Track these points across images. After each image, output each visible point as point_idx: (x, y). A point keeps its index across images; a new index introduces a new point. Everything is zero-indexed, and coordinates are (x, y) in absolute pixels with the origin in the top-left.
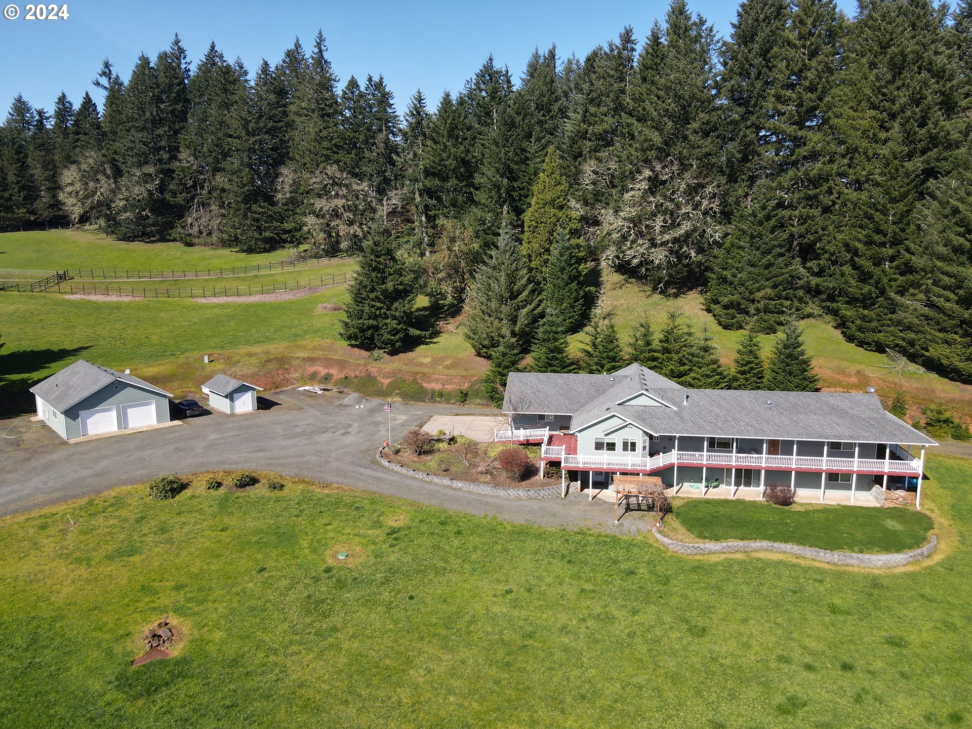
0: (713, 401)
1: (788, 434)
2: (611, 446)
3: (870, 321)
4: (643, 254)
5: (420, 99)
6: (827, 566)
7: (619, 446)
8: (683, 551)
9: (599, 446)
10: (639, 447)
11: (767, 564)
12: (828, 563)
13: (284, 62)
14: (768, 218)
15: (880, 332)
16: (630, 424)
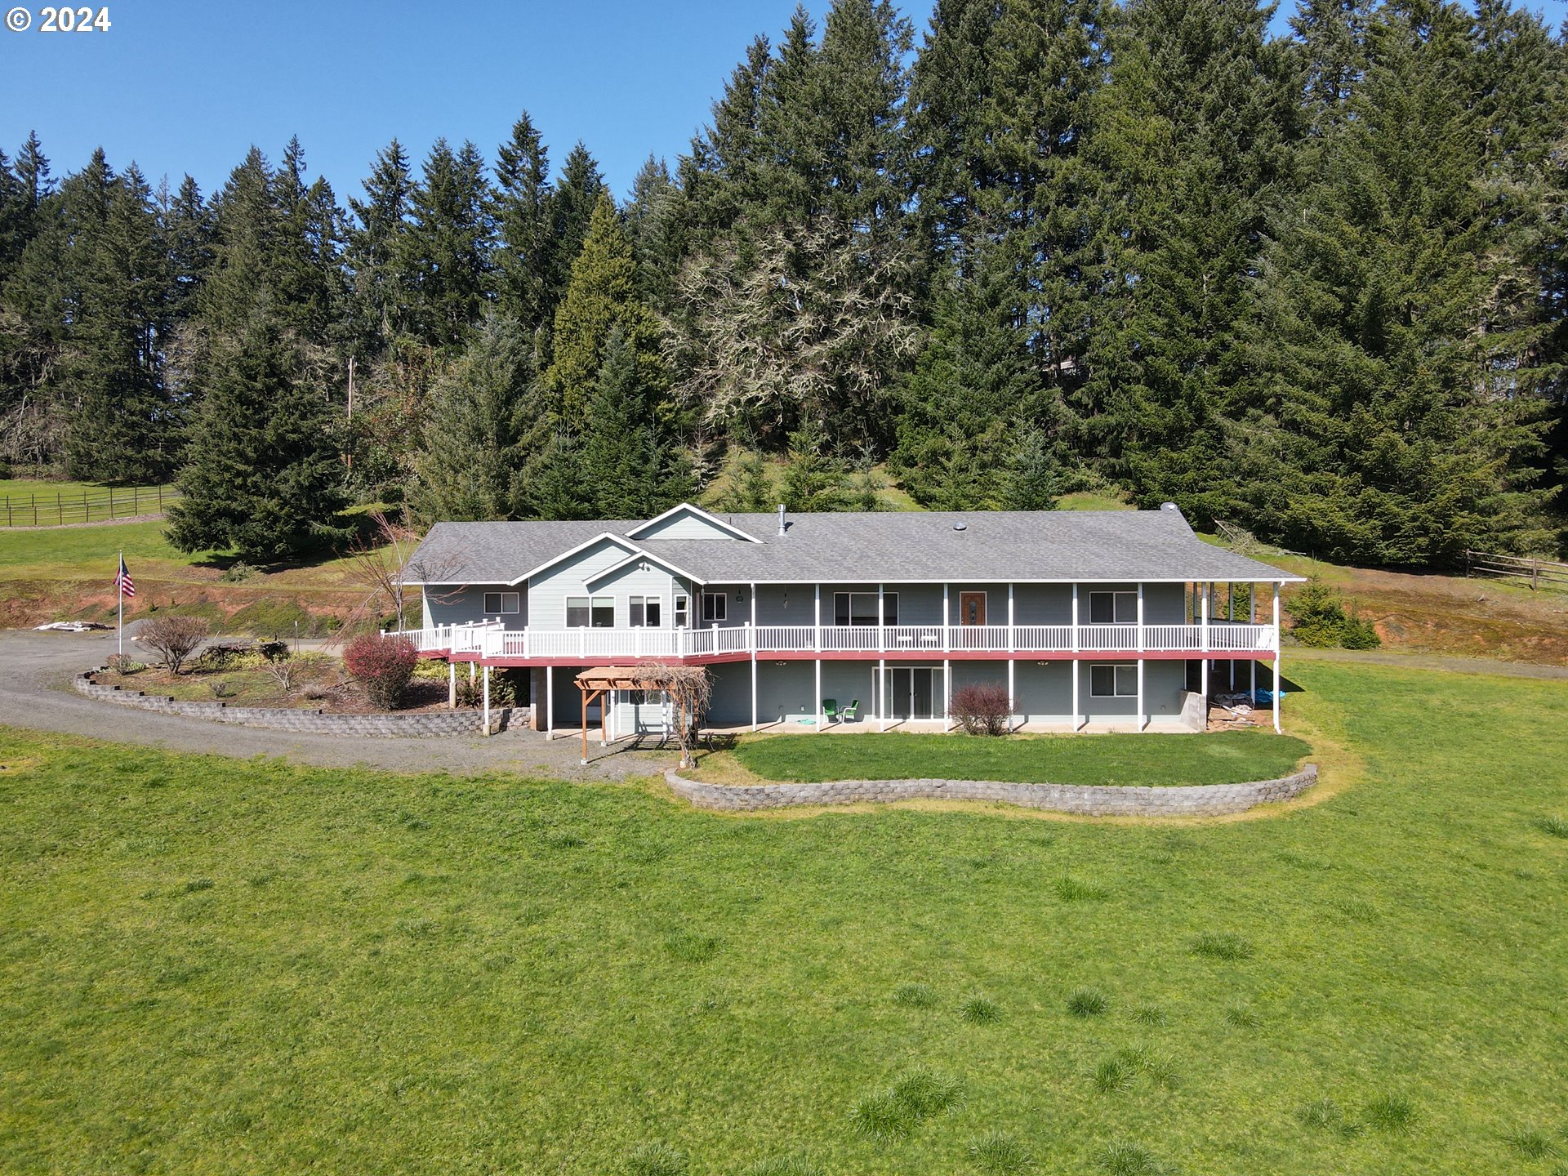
0: (842, 528)
1: (994, 574)
2: (604, 617)
3: (1184, 471)
4: (777, 386)
5: (396, 157)
6: (1065, 819)
7: (622, 615)
8: (723, 803)
9: (575, 617)
10: (667, 613)
11: (922, 819)
12: (1071, 813)
13: (229, 187)
14: (994, 301)
15: (1203, 490)
16: (643, 559)
